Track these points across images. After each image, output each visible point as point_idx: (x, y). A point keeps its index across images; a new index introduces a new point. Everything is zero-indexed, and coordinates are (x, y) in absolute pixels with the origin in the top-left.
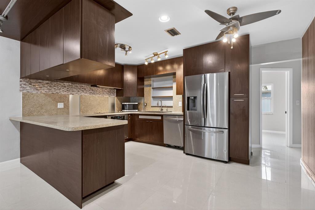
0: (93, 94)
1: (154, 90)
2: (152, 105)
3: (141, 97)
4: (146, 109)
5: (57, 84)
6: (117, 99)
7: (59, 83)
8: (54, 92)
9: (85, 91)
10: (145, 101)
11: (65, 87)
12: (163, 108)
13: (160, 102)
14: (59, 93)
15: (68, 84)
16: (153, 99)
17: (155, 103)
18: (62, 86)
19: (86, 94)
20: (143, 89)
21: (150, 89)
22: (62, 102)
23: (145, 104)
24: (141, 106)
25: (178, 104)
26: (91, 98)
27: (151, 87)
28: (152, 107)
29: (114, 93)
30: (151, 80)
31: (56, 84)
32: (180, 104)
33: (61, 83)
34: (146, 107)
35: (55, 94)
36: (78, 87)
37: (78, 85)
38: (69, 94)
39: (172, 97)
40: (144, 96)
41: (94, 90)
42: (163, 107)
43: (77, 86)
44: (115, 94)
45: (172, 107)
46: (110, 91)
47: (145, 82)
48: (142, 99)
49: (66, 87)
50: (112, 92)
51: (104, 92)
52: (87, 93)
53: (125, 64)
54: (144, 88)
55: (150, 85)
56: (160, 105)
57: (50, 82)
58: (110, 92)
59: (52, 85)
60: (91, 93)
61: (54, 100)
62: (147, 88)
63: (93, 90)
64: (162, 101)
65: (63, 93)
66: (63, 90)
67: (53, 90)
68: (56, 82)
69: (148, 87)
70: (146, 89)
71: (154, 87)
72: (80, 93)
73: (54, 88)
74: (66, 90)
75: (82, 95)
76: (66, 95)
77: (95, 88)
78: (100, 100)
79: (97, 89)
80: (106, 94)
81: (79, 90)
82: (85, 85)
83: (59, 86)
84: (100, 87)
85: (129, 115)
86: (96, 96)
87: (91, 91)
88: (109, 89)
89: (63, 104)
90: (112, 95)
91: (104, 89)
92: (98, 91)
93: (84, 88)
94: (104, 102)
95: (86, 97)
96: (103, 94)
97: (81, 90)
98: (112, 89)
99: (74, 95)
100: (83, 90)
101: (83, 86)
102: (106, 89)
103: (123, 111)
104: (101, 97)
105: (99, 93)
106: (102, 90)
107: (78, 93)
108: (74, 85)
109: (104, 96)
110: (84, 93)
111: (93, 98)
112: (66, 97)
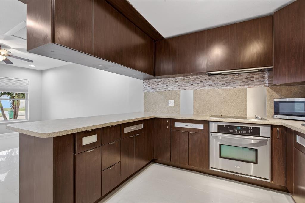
0: (214, 86)
7: (170, 78)
8: (166, 89)
9: (201, 84)
11: (177, 82)
14: (171, 90)
15: (180, 78)
18: (174, 82)
31: (168, 80)
33: (173, 79)
35: (167, 91)
36: (192, 80)
37: (192, 77)
38: (181, 89)
43: (190, 79)
44: (267, 81)
46: (253, 77)
50: (257, 79)
51: (236, 81)
57: (163, 79)
58: (252, 79)
59: (165, 81)
61: (166, 97)
63: (214, 81)
66: (175, 85)
67: (165, 87)
68: (168, 78)
72: (195, 87)
73: (166, 84)
74: (177, 86)
75: (197, 89)
76: (176, 91)
77: (217, 77)
78: (228, 94)
79: (220, 78)
80: (240, 84)
81: (193, 83)
82: (201, 76)
83: (171, 81)
84: (227, 74)
85: (278, 129)
86: (219, 89)
87: (210, 82)
88: (249, 74)
89: (173, 101)
90: (255, 84)
91: (237, 75)
92: (223, 80)
93: (199, 79)
94: (236, 98)
95: (202, 92)
96: (234, 85)
97: (195, 83)
98: (257, 73)
99: (186, 90)
100: (198, 82)
101: (199, 78)
102: (242, 74)
103: (276, 116)
104: (229, 89)
105: (227, 83)
106: (232, 78)
107: (192, 87)
108: (187, 78)
109: (236, 87)
110: (200, 87)
111: (214, 93)
112: (176, 93)
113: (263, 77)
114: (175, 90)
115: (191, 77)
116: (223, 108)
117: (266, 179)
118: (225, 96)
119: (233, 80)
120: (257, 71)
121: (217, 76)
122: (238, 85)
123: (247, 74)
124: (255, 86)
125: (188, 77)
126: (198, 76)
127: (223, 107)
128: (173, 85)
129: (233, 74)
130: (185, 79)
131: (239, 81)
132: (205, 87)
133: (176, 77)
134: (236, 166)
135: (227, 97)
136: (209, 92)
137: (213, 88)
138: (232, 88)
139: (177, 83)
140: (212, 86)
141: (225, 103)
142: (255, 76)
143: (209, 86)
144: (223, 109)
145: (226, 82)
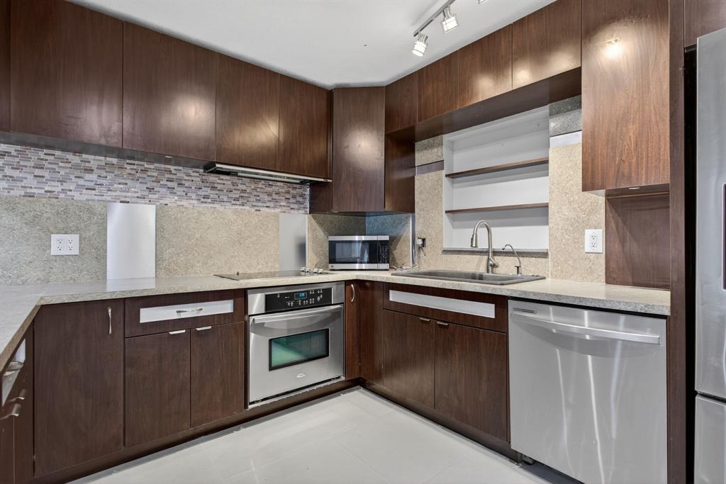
0: (214, 201)
1: (453, 183)
2: (446, 246)
3: (404, 216)
4: (422, 261)
5: (52, 158)
6: (313, 221)
7: (58, 153)
8: (33, 191)
9: (179, 190)
10: (417, 229)
11: (90, 171)
12: (498, 260)
13: (482, 233)
14: (62, 196)
15: (102, 158)
16: (453, 220)
17: (459, 237)
18: (76, 167)
19: (185, 203)
20: (411, 181)
21: (439, 183)
22: (72, 232)
23: (419, 242)
24: (403, 250)
25: (580, 242)
26: (203, 218)
27: (444, 172)
28: (446, 252)
29: (300, 199)
30: (441, 144)
31: (42, 156)
32: (595, 240)
33: (70, 156)
34: (422, 254)
35: (40, 196)
36: (149, 173)
37: (152, 167)
38: (109, 198)
39: (546, 206)
40: (413, 211)
41: (219, 187)
42: (496, 253)
43: (145, 171)
44: (307, 204)
45: (544, 255)
46: (288, 193)
47: (418, 155)
48: (407, 223)
49: (95, 170)
50: (294, 197)
51: (261, 196)
52: (190, 198)
53: (336, 85)
54: (414, 177)
55: (439, 165)
56: (483, 245)
57: (19, 148)
58: (287, 196)
59: (29, 159)
60: (206, 197)
61: (33, 222)
62: (426, 175)
63: (214, 188)
64: (493, 229)
65: (77, 196)
66: (81, 182)
67: (30, 181)
68: (45, 151)
69: (430, 171)
70: (423, 182)
71: (455, 171)
72: (161, 198)
73: (38, 172)
74: (91, 185)
75: (166, 205)
76: (90, 203)
77: (222, 179)
78: (246, 223)
79: (230, 183)
80: (268, 204)
81: (155, 184)
82: (181, 168)
83: (61, 164)
84: (244, 177)
85: (352, 286)
86: (228, 211)
87: (205, 189)
88: (281, 184)
89: (76, 237)
90: (292, 206)
91: (263, 182)
92: (235, 189)
93: (174, 177)
94: (262, 234)
95: (183, 212)
96: (257, 204)
97: (164, 186)
98: (295, 186)
99: (128, 202)
100: (170, 184)
101: (173, 172)
102: (271, 183)
103: (332, 266)
104: (249, 212)
105: (242, 199)
106: (253, 187)
107: (150, 196)
108: (133, 167)
109: (261, 209)
110: (176, 198)
111: (216, 217)
112: (90, 211)
113: (302, 196)
114: (84, 198)
115: (146, 166)
116: (235, 257)
117: (337, 378)
118: (239, 227)
119: (255, 193)
120: (298, 181)
121: (222, 177)
122: (265, 205)
123: (279, 184)
124: (292, 211)
125: (136, 162)
126: (172, 168)
127: (236, 253)
128: (74, 179)
129: (256, 180)
130: (126, 166)
131: (266, 198)
132: (191, 201)
133: (86, 153)
134: (298, 377)
135: (243, 229)
136: (204, 214)
137: (213, 206)
138: (253, 210)
139: (93, 177)
140: (209, 200)
141: (241, 244)
142: (292, 191)
143: (202, 200)
144: (237, 258)
145: (242, 195)
